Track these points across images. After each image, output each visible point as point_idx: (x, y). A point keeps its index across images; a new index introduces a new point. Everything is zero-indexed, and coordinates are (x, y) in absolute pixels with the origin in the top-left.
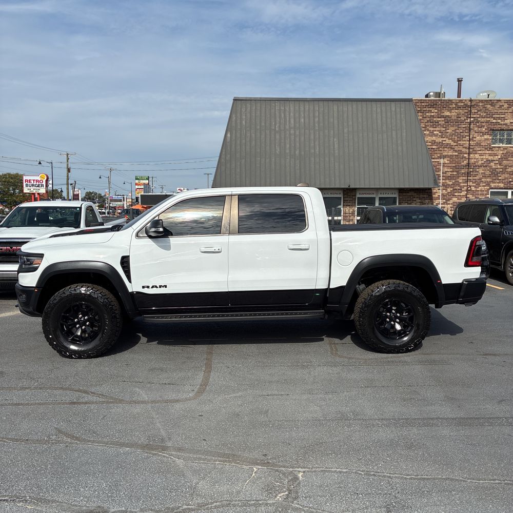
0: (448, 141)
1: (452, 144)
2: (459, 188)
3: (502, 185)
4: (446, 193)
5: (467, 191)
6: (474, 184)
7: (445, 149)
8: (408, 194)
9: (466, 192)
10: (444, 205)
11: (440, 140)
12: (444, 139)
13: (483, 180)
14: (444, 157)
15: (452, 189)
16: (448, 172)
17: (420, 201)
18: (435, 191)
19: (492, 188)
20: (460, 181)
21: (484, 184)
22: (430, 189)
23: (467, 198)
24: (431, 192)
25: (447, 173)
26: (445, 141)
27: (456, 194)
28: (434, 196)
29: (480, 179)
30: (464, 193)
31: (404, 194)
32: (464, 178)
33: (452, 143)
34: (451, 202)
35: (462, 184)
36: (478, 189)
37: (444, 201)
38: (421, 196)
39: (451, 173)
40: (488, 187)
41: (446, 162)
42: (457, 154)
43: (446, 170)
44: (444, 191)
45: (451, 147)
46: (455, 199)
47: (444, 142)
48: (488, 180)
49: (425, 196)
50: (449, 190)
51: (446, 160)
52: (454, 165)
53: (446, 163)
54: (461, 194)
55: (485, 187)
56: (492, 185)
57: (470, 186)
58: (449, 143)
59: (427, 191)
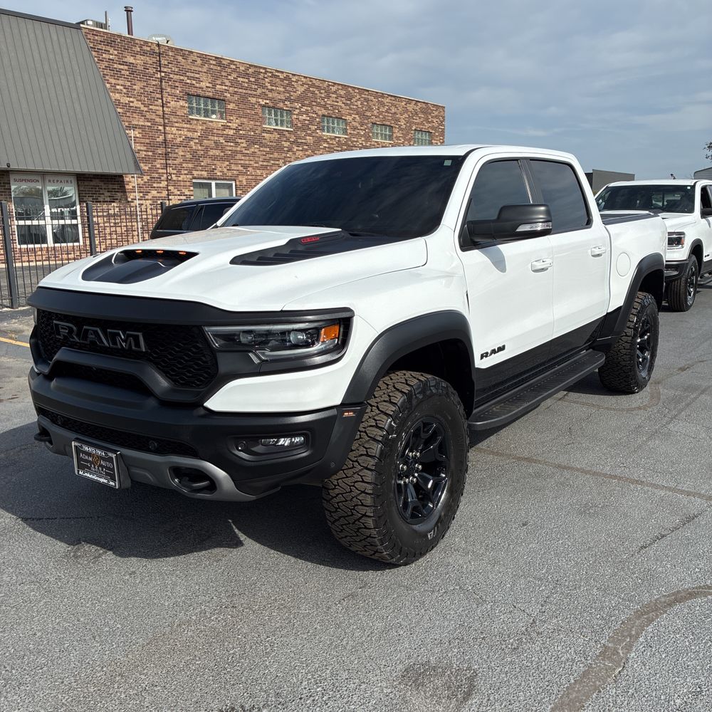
0: (136, 104)
1: (142, 109)
2: (157, 175)
3: (205, 174)
4: (142, 182)
5: (167, 181)
6: (175, 172)
7: (135, 115)
8: (92, 183)
9: (166, 183)
10: (141, 202)
11: (126, 100)
12: (131, 99)
13: (184, 165)
14: (135, 127)
15: (148, 178)
16: (142, 150)
17: (109, 194)
18: (127, 179)
19: (195, 178)
20: (158, 166)
21: (186, 172)
22: (121, 176)
23: (168, 190)
24: (123, 182)
25: (141, 152)
26: (133, 102)
27: (155, 185)
28: (127, 187)
29: (181, 164)
30: (164, 184)
31: (86, 183)
32: (162, 161)
33: (143, 108)
34: (149, 197)
35: (160, 171)
36: (180, 179)
37: (141, 194)
38: (111, 186)
39: (145, 153)
40: (191, 177)
41: (138, 135)
42: (149, 124)
43: (139, 148)
44: (140, 179)
45: (141, 114)
46: (154, 193)
47: (131, 104)
48: (190, 165)
49: (116, 187)
50: (146, 178)
51: (137, 133)
52: (147, 141)
53: (137, 138)
54: (161, 185)
55: (188, 176)
56: (195, 173)
57: (171, 174)
58: (138, 106)
59: (117, 179)
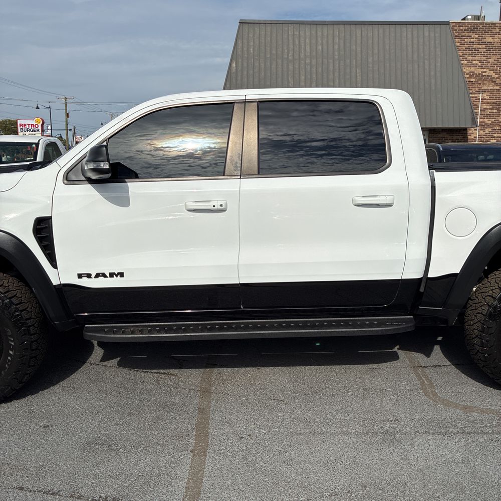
0: (488, 73)
1: (493, 77)
2: (498, 128)
4: (484, 133)
7: (485, 82)
8: (439, 136)
11: (480, 71)
12: (484, 70)
14: (484, 91)
15: (490, 130)
16: (487, 109)
18: (471, 132)
22: (465, 130)
24: (467, 133)
26: (485, 72)
27: (495, 135)
28: (469, 137)
31: (436, 136)
33: (494, 75)
38: (455, 137)
39: (490, 111)
41: (486, 98)
42: (498, 88)
43: (485, 107)
44: (482, 131)
45: (492, 80)
47: (484, 74)
49: (460, 137)
50: (487, 131)
51: (485, 95)
52: (494, 101)
53: (485, 99)
58: (490, 74)
59: (462, 132)
